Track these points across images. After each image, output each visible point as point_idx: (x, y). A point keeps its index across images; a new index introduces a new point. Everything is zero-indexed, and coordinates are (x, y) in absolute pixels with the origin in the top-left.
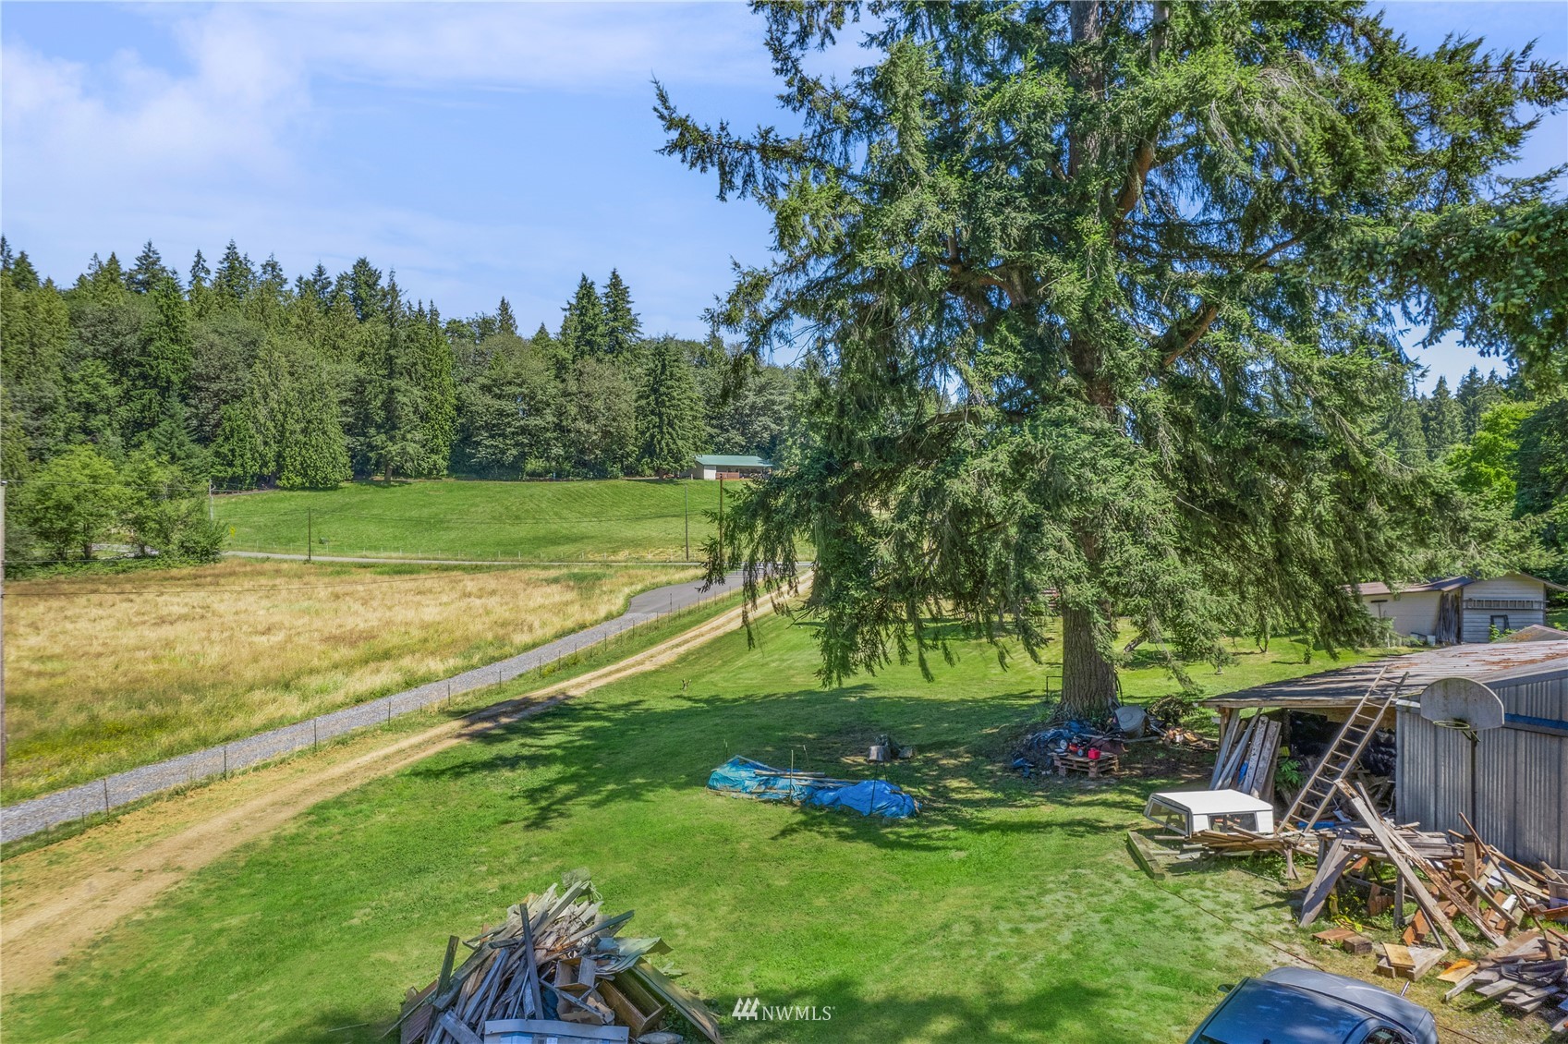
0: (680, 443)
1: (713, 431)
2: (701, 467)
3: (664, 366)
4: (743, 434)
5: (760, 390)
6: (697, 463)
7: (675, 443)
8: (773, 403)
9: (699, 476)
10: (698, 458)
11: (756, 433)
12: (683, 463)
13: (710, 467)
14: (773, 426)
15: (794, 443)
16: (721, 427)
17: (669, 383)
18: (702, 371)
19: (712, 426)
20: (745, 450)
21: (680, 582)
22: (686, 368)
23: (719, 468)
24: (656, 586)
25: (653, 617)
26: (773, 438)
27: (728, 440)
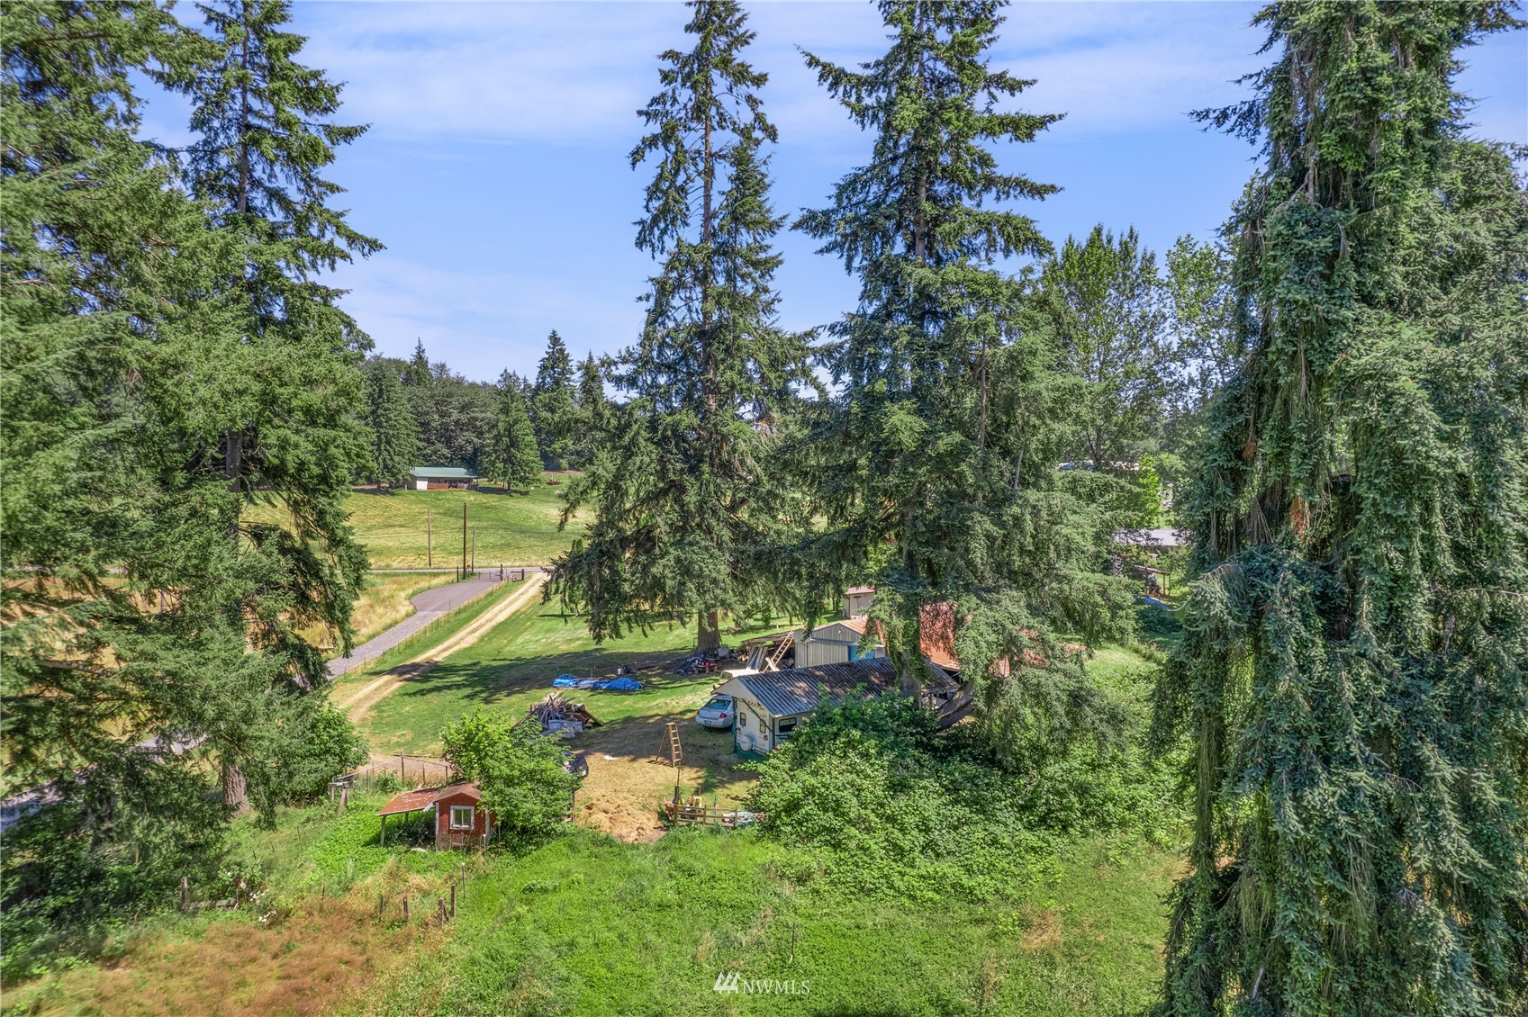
0: (397, 459)
1: (421, 444)
2: (415, 478)
3: (381, 390)
4: (449, 448)
5: (463, 409)
6: (412, 476)
7: (392, 459)
8: (476, 419)
9: (412, 487)
10: (411, 472)
11: (461, 447)
12: (400, 477)
13: (422, 479)
14: (476, 440)
15: (498, 458)
16: (428, 441)
17: (386, 405)
18: (409, 388)
19: (421, 440)
20: (450, 462)
21: (437, 587)
22: (399, 391)
23: (430, 480)
24: (422, 591)
25: (440, 614)
26: (476, 450)
27: (435, 452)
